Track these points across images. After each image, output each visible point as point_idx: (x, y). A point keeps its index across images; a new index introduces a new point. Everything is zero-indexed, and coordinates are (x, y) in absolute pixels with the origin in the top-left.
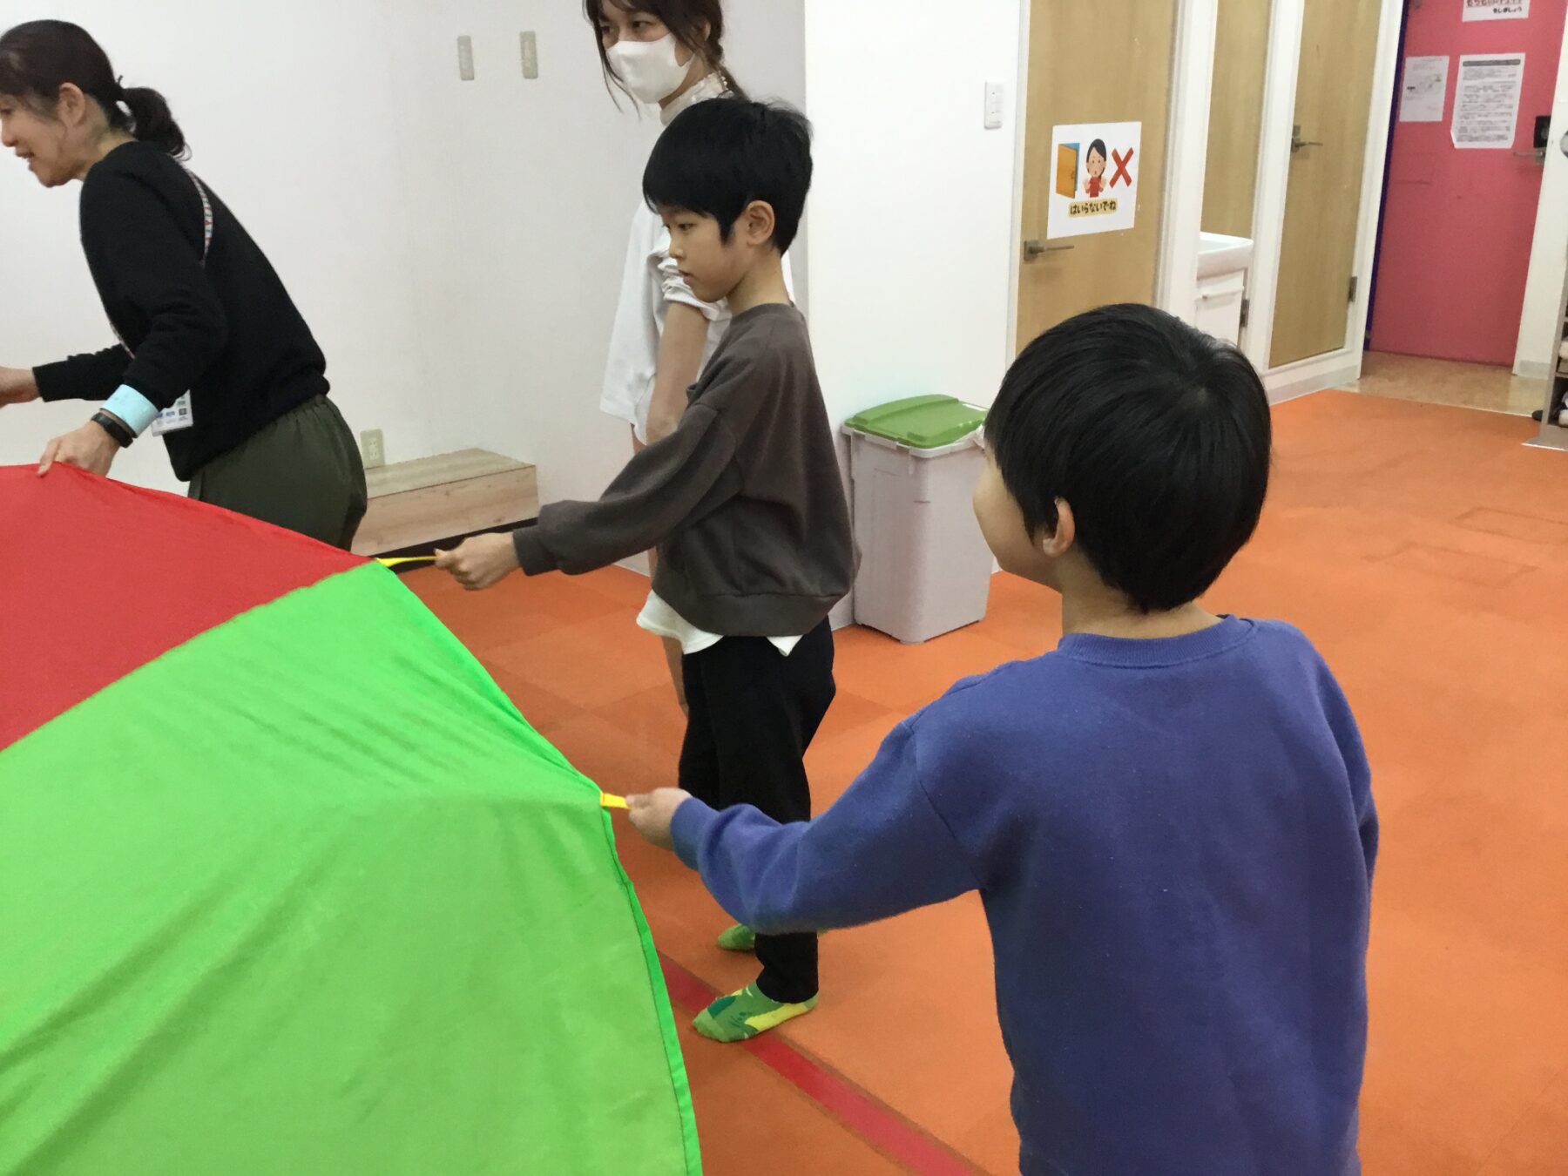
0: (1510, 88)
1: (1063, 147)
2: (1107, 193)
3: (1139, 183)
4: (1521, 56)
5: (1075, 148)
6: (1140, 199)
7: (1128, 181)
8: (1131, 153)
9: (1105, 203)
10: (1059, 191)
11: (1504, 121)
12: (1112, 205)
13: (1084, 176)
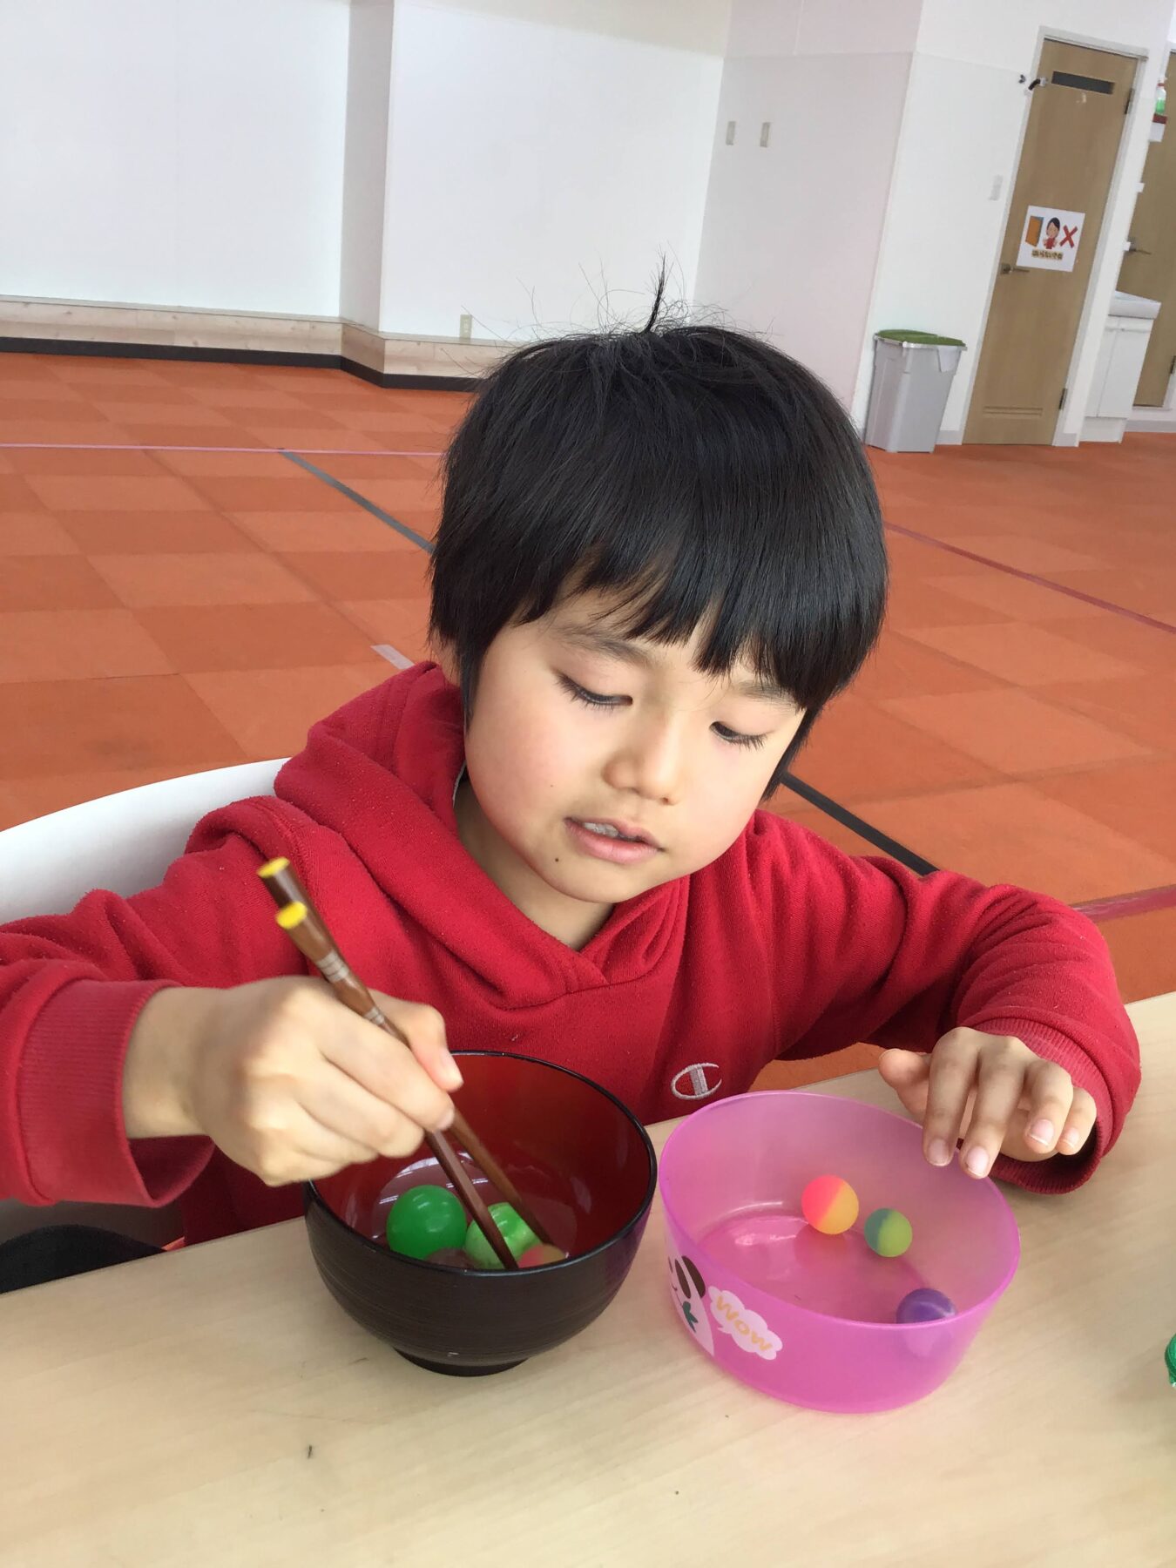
1: (1033, 219)
2: (1057, 249)
3: (1079, 248)
5: (1040, 220)
6: (1078, 256)
7: (1072, 245)
8: (1075, 230)
9: (1056, 254)
10: (1026, 241)
12: (1060, 256)
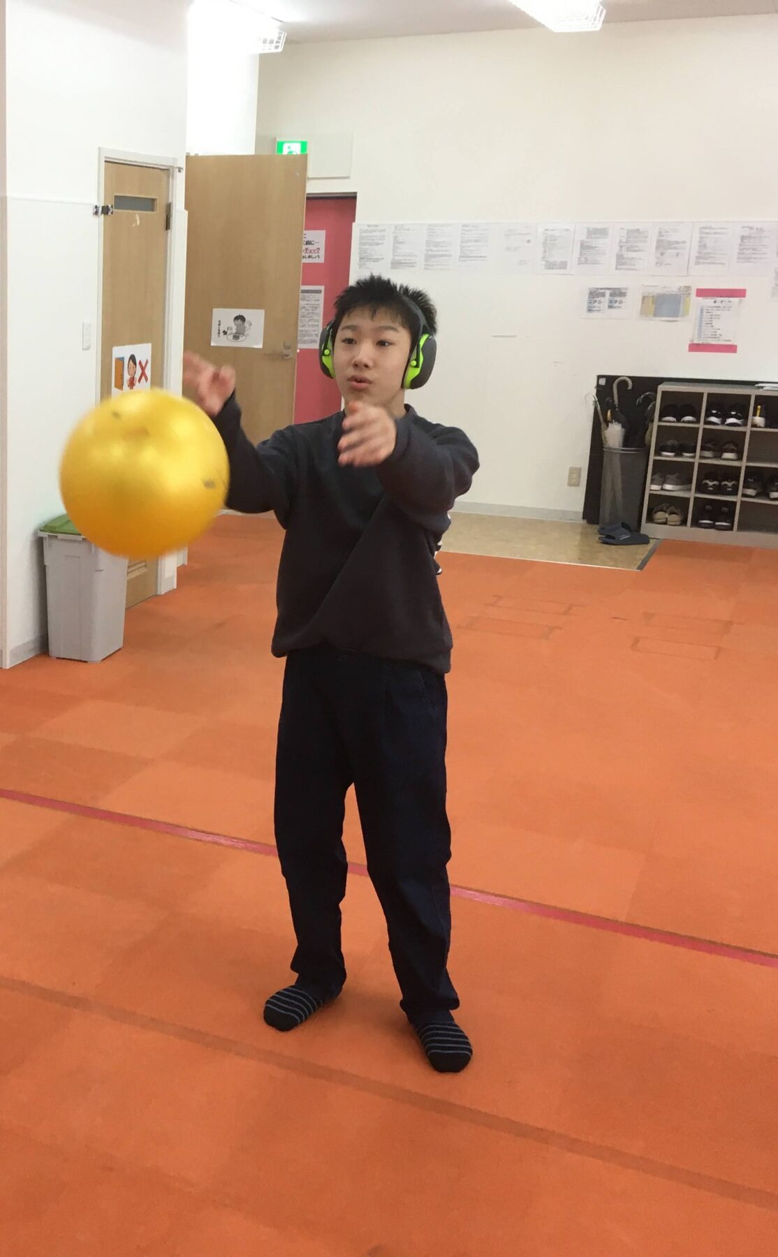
0: (316, 308)
1: (117, 360)
4: (322, 288)
7: (146, 379)
8: (147, 362)
10: (116, 386)
11: (314, 331)
13: (127, 377)
